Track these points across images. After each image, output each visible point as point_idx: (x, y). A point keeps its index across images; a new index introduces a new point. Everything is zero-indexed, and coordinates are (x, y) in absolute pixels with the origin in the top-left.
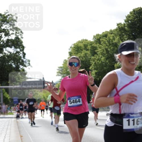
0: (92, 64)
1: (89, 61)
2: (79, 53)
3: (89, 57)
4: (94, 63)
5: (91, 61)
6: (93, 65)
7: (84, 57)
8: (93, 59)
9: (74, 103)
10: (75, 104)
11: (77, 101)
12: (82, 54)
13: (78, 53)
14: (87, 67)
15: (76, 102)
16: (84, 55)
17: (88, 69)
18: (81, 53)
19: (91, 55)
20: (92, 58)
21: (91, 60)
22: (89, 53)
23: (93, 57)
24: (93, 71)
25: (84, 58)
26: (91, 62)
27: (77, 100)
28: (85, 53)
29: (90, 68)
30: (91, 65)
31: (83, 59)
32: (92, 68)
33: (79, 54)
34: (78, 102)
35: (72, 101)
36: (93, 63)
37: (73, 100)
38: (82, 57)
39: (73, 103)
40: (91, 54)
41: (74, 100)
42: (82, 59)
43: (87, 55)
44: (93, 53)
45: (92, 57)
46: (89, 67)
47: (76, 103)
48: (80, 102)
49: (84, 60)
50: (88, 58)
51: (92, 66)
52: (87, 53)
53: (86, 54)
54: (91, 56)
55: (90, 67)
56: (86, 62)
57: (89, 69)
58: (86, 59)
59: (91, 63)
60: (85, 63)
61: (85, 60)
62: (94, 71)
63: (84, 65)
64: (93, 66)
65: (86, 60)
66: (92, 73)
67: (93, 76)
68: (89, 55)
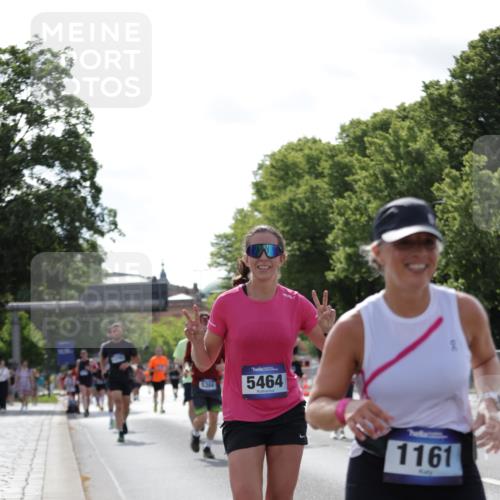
0: (336, 227)
1: (326, 213)
2: (290, 188)
3: (326, 202)
4: (341, 222)
5: (333, 213)
6: (339, 229)
7: (308, 200)
8: (337, 207)
10: (266, 390)
11: (272, 381)
12: (302, 191)
13: (285, 187)
14: (317, 235)
15: (270, 384)
16: (308, 194)
17: (321, 242)
18: (298, 186)
19: (332, 194)
20: (334, 206)
21: (330, 211)
22: (326, 186)
23: (336, 202)
24: (338, 250)
25: (307, 204)
26: (330, 219)
27: (275, 379)
28: (312, 188)
29: (330, 239)
30: (333, 228)
31: (303, 207)
32: (334, 240)
33: (291, 191)
34: (277, 383)
35: (256, 378)
36: (337, 223)
37: (261, 378)
38: (300, 198)
39: (258, 385)
40: (331, 190)
41: (265, 376)
42: (299, 207)
43: (319, 195)
44: (338, 187)
45: (335, 200)
46: (325, 235)
47: (268, 386)
48: (281, 384)
49: (305, 211)
50: (321, 204)
51: (335, 231)
52: (317, 187)
53: (313, 190)
54: (332, 197)
55: (327, 237)
56: (313, 219)
57: (326, 244)
58: (314, 208)
59: (332, 223)
60: (309, 220)
61: (309, 211)
62: (341, 248)
63: (306, 229)
64: (340, 232)
65: (312, 212)
66: (334, 257)
67: (339, 266)
68: (326, 195)
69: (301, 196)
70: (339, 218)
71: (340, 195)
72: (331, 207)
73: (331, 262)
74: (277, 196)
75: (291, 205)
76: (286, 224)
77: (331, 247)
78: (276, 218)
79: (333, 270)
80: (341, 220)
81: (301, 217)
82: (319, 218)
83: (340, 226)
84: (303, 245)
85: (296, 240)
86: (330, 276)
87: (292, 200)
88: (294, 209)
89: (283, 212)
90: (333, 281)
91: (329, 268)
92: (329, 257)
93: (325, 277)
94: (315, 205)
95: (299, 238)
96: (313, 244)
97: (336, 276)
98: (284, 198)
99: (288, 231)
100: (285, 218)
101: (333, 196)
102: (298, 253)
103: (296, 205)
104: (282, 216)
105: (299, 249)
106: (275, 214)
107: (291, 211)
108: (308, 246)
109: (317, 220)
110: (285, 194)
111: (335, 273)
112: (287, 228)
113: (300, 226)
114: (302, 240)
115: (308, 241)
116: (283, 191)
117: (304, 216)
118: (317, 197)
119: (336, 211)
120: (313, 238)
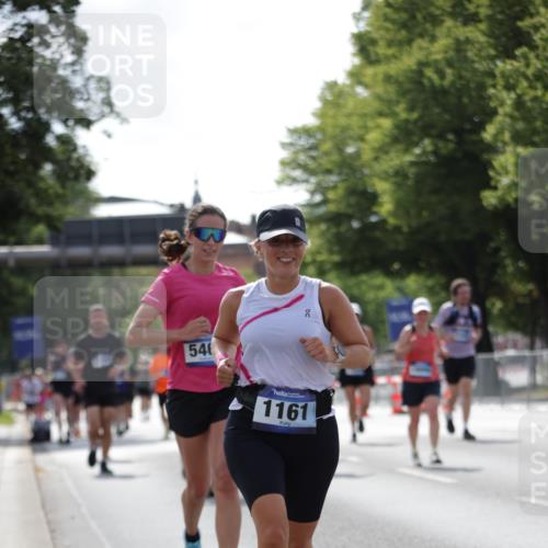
0: (501, 111)
1: (482, 87)
2: (420, 42)
3: (481, 66)
4: (509, 102)
5: (494, 86)
6: (506, 115)
7: (450, 64)
8: (503, 75)
9: (204, 353)
12: (439, 48)
13: (410, 42)
14: (468, 126)
17: (474, 137)
18: (433, 39)
19: (492, 52)
20: (497, 72)
21: (489, 81)
22: (482, 39)
23: (503, 66)
24: (503, 152)
25: (449, 71)
26: (490, 98)
28: (458, 42)
29: (489, 133)
30: (494, 113)
31: (442, 75)
32: (496, 136)
33: (421, 48)
35: (198, 346)
36: (502, 104)
37: (203, 346)
38: (436, 61)
40: (490, 45)
42: (435, 78)
43: (470, 54)
44: (504, 39)
45: (499, 63)
46: (481, 127)
49: (446, 83)
50: (475, 71)
51: (499, 119)
52: (468, 41)
53: (460, 46)
54: (492, 59)
55: (484, 129)
56: (460, 98)
57: (482, 141)
58: (461, 77)
59: (492, 104)
60: (452, 100)
61: (453, 84)
62: (509, 149)
63: (447, 117)
64: (508, 120)
66: (496, 164)
67: (505, 181)
68: (483, 54)
69: (439, 57)
70: (504, 94)
71: (508, 54)
72: (492, 75)
73: (491, 173)
74: (395, 57)
75: (420, 73)
76: (411, 109)
77: (492, 149)
78: (393, 96)
79: (495, 188)
80: (509, 98)
81: (438, 94)
82: (470, 97)
83: (508, 109)
84: (441, 144)
85: (428, 135)
86: (490, 198)
87: (422, 64)
88: (425, 81)
89: (408, 86)
90: (495, 207)
91: (488, 184)
92: (488, 165)
93: (480, 200)
94: (464, 73)
95: (434, 132)
96: (460, 142)
97: (501, 199)
98: (408, 61)
99: (416, 122)
100: (409, 97)
101: (496, 57)
102: (432, 158)
103: (429, 72)
104: (403, 93)
105: (435, 153)
106: (392, 90)
107: (421, 83)
108: (451, 146)
109: (466, 100)
110: (410, 54)
111: (499, 193)
112: (415, 115)
113: (437, 110)
114: (441, 136)
115: (451, 137)
116: (407, 48)
117: (444, 92)
118: (466, 59)
119: (500, 82)
120: (459, 132)
